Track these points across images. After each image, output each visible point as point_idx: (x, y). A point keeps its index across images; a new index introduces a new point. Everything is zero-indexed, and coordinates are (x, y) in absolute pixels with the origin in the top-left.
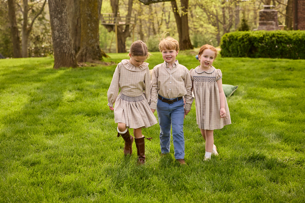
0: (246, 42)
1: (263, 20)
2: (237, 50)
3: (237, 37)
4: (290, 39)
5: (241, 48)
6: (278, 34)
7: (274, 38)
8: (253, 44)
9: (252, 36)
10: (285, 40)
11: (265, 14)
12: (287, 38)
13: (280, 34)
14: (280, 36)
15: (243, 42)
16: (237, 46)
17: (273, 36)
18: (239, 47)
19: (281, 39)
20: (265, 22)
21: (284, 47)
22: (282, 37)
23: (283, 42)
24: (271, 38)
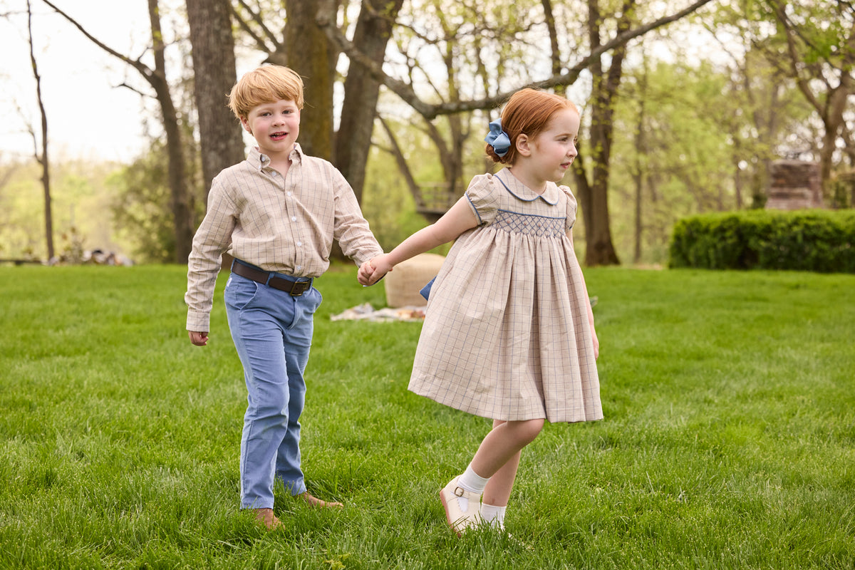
0: (731, 237)
1: (782, 186)
2: (708, 258)
3: (709, 225)
4: (839, 232)
5: (716, 252)
6: (808, 218)
7: (796, 229)
8: (747, 241)
9: (746, 223)
10: (826, 233)
11: (786, 172)
12: (829, 229)
13: (814, 219)
14: (812, 223)
15: (723, 239)
16: (708, 248)
17: (796, 222)
18: (711, 251)
19: (814, 231)
20: (786, 190)
21: (821, 250)
22: (818, 227)
23: (822, 239)
24: (790, 226)
